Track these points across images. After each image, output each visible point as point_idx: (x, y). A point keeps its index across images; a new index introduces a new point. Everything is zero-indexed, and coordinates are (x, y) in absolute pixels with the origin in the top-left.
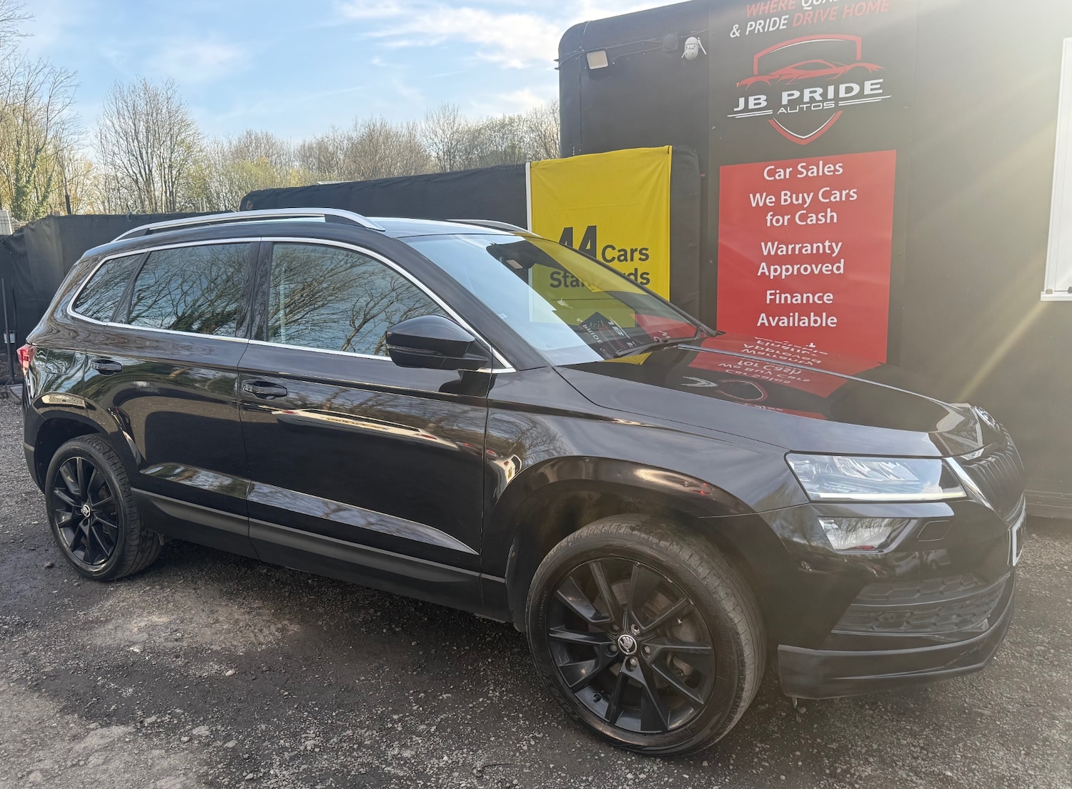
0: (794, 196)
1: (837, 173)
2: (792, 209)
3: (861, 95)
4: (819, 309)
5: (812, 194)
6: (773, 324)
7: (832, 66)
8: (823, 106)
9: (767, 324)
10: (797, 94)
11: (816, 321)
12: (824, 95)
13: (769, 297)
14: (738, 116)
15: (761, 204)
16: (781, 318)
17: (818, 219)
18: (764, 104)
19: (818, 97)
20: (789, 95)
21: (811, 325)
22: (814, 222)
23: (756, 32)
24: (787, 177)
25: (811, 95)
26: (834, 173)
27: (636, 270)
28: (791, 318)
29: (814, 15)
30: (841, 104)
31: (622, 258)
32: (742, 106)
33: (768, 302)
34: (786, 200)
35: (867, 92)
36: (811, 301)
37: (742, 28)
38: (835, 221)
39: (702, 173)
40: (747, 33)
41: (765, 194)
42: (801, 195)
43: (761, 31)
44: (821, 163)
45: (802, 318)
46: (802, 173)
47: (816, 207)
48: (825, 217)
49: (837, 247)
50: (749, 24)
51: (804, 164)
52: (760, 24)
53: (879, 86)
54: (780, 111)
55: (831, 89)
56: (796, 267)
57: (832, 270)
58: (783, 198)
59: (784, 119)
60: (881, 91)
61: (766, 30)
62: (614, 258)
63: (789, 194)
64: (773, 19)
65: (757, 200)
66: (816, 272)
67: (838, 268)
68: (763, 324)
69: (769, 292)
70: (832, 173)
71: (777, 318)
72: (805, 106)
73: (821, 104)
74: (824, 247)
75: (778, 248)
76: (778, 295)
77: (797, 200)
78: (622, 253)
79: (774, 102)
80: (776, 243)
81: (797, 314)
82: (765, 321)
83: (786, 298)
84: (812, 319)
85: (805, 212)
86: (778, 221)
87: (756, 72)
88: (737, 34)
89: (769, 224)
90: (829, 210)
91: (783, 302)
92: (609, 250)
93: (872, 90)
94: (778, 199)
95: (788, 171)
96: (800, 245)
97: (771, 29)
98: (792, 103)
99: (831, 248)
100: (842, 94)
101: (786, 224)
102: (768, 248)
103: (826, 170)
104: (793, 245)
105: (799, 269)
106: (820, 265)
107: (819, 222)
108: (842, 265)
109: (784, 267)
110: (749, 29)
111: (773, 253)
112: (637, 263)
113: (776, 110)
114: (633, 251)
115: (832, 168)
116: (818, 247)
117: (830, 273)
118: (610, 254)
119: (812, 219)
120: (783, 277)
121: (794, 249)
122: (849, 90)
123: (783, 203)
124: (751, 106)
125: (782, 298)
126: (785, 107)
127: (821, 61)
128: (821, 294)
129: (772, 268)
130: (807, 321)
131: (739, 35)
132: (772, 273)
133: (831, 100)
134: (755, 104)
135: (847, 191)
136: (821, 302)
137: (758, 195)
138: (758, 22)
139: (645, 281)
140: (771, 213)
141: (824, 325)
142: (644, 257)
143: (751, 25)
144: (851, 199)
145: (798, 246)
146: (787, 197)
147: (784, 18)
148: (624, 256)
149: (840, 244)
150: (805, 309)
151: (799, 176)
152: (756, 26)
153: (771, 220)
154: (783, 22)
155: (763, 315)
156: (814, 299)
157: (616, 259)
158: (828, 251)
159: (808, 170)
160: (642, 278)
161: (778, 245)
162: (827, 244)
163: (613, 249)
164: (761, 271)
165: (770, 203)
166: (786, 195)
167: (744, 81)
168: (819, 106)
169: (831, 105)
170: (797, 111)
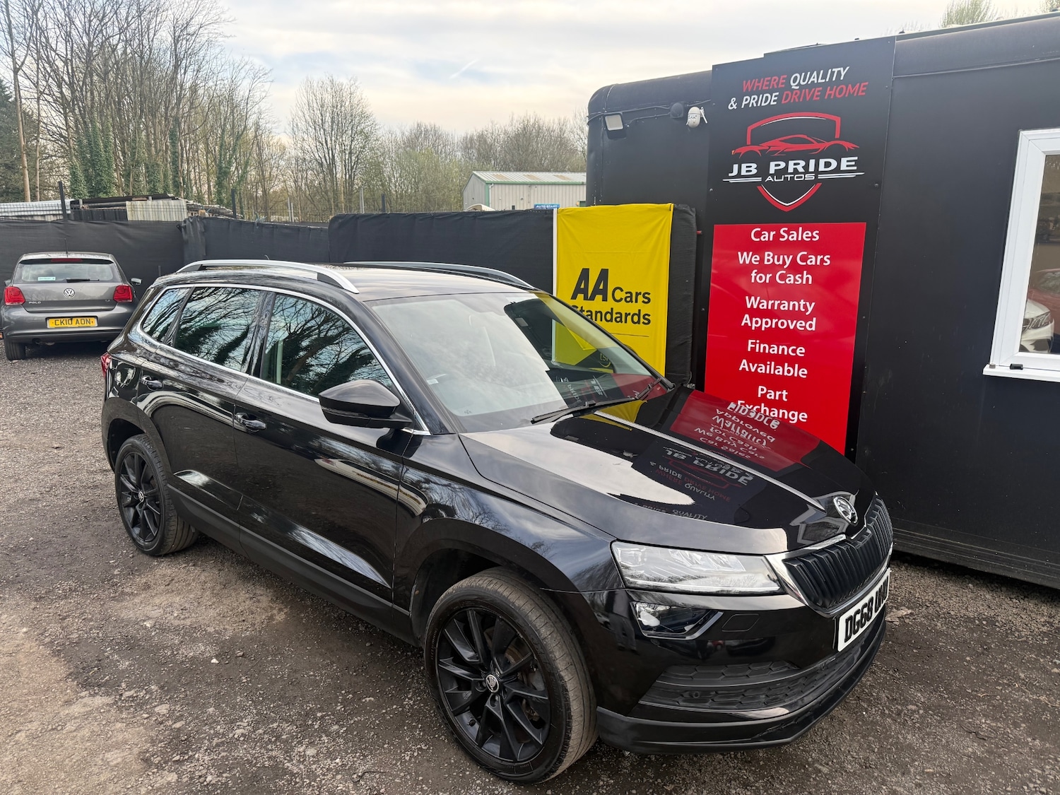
0: (776, 257)
1: (813, 239)
2: (773, 268)
3: (837, 170)
4: (792, 361)
5: (791, 257)
6: (753, 370)
7: (813, 141)
8: (805, 178)
9: (747, 370)
10: (783, 165)
11: (789, 371)
12: (806, 167)
13: (750, 346)
14: (732, 181)
15: (747, 262)
16: (760, 365)
17: (795, 280)
18: (754, 171)
19: (801, 170)
20: (776, 165)
21: (785, 375)
22: (792, 282)
23: (750, 106)
24: (771, 239)
25: (795, 167)
26: (811, 239)
27: (639, 310)
28: (768, 367)
29: (801, 94)
30: (820, 177)
31: (628, 299)
32: (735, 172)
33: (749, 350)
34: (768, 260)
35: (843, 167)
36: (786, 353)
37: (739, 102)
38: (810, 282)
39: (698, 230)
40: (743, 107)
41: (751, 253)
42: (781, 257)
43: (755, 105)
44: (801, 229)
46: (784, 237)
47: (795, 268)
48: (802, 278)
49: (810, 306)
50: (745, 98)
51: (786, 229)
52: (754, 99)
53: (853, 163)
54: (768, 179)
55: (812, 162)
56: (774, 321)
57: (805, 327)
58: (766, 258)
59: (770, 186)
60: (855, 168)
61: (759, 105)
62: (621, 299)
63: (772, 254)
64: (765, 95)
65: (745, 258)
66: (792, 327)
67: (811, 326)
68: (744, 369)
69: (750, 341)
70: (809, 239)
71: (756, 365)
72: (789, 176)
73: (803, 175)
74: (799, 305)
75: (760, 303)
76: (758, 345)
77: (778, 260)
78: (629, 295)
79: (763, 171)
80: (758, 298)
81: (773, 363)
82: (746, 367)
83: (764, 348)
84: (786, 368)
85: (784, 272)
86: (761, 278)
87: (749, 143)
88: (735, 107)
89: (753, 281)
90: (805, 272)
91: (762, 351)
92: (618, 291)
93: (848, 166)
94: (762, 260)
95: (772, 233)
96: (779, 302)
97: (763, 104)
98: (779, 173)
99: (805, 306)
100: (822, 168)
101: (767, 281)
102: (751, 302)
103: (805, 235)
104: (773, 302)
105: (777, 323)
106: (795, 322)
107: (796, 283)
108: (814, 323)
109: (764, 320)
110: (744, 103)
111: (755, 307)
112: (640, 305)
113: (764, 179)
114: (637, 294)
115: (810, 235)
116: (794, 305)
117: (803, 329)
118: (619, 295)
119: (791, 279)
120: (763, 329)
121: (773, 305)
122: (828, 165)
123: (766, 263)
124: (743, 173)
125: (761, 348)
126: (772, 176)
127: (806, 137)
128: (795, 347)
129: (754, 320)
130: (781, 369)
131: (735, 108)
132: (754, 325)
133: (812, 173)
134: (747, 171)
135: (822, 257)
136: (794, 354)
137: (745, 254)
138: (753, 97)
139: (646, 322)
140: (756, 271)
141: (796, 375)
142: (646, 300)
143: (747, 100)
144: (825, 264)
145: (777, 303)
146: (770, 258)
147: (774, 94)
148: (630, 298)
149: (813, 304)
150: (780, 360)
151: (781, 239)
152: (751, 101)
153: (755, 277)
154: (773, 98)
155: (744, 361)
156: (788, 351)
157: (624, 300)
158: (802, 310)
159: (789, 235)
160: (644, 318)
161: (760, 299)
162: (802, 303)
163: (622, 290)
164: (744, 322)
165: (756, 261)
166: (769, 255)
167: (738, 150)
168: (802, 177)
169: (810, 177)
170: (782, 180)
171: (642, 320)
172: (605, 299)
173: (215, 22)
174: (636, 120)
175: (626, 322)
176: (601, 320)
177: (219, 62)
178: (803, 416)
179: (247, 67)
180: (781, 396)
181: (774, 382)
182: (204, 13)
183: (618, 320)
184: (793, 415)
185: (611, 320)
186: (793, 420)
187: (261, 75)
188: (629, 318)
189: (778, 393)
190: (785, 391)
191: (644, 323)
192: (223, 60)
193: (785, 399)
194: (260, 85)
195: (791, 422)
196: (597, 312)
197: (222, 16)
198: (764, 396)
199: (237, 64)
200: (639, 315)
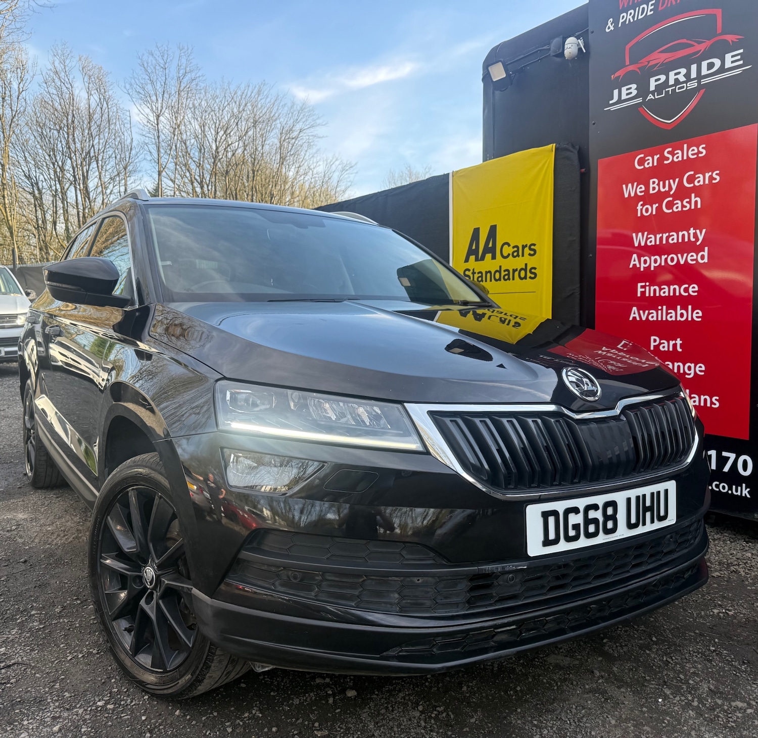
0: (661, 183)
1: (700, 155)
2: (659, 197)
3: (722, 69)
4: (685, 302)
5: (677, 180)
6: (644, 318)
7: (693, 43)
8: (687, 87)
9: (638, 318)
10: (663, 78)
11: (682, 315)
12: (687, 75)
13: (640, 290)
14: (613, 108)
15: (632, 195)
16: (651, 311)
17: (683, 206)
18: (635, 92)
19: (682, 78)
20: (656, 80)
21: (678, 319)
22: (680, 209)
23: (627, 23)
24: (655, 164)
25: (676, 77)
26: (698, 155)
27: (526, 265)
28: (660, 312)
30: (704, 81)
31: (515, 254)
32: (616, 98)
33: (639, 295)
34: (654, 189)
35: (728, 65)
36: (677, 294)
37: (616, 22)
38: (699, 206)
39: (581, 168)
40: (620, 26)
41: (635, 184)
42: (667, 182)
43: (632, 21)
44: (685, 146)
45: (669, 311)
46: (668, 159)
47: (682, 193)
48: (690, 203)
49: (701, 234)
50: (622, 15)
51: (670, 149)
52: (631, 14)
53: (739, 57)
54: (649, 98)
55: (694, 67)
56: (664, 257)
57: (696, 260)
58: (651, 186)
59: (652, 105)
60: (741, 62)
61: (636, 19)
62: (509, 255)
63: (657, 181)
64: (641, 7)
65: (630, 190)
66: (682, 262)
67: (703, 257)
68: (634, 318)
69: (639, 285)
70: (695, 156)
71: (647, 312)
72: (670, 89)
73: (685, 85)
74: (689, 234)
75: (647, 239)
77: (664, 187)
78: (516, 249)
79: (643, 90)
80: (646, 233)
81: (664, 307)
82: (637, 315)
83: (655, 290)
84: (679, 312)
85: (671, 199)
86: (647, 210)
87: (627, 63)
88: (612, 28)
89: (639, 215)
90: (693, 195)
91: (652, 295)
92: (506, 246)
93: (733, 62)
94: (647, 188)
95: (656, 157)
96: (667, 234)
97: (640, 17)
98: (659, 88)
99: (695, 235)
100: (704, 72)
101: (654, 213)
102: (639, 239)
103: (690, 152)
104: (661, 235)
105: (666, 259)
106: (685, 255)
107: (684, 209)
108: (706, 254)
109: (653, 258)
110: (621, 21)
111: (643, 244)
112: (526, 258)
113: (645, 98)
114: (524, 247)
115: (696, 151)
116: (683, 235)
117: (694, 262)
118: (506, 251)
119: (678, 207)
120: (652, 269)
121: (661, 238)
122: (711, 66)
123: (651, 192)
124: (624, 97)
125: (651, 291)
126: (653, 93)
127: (684, 41)
128: (687, 286)
129: (642, 259)
130: (673, 314)
132: (643, 265)
133: (694, 79)
134: (627, 94)
135: (710, 173)
136: (687, 294)
137: (630, 185)
138: (629, 12)
139: (533, 276)
140: (641, 203)
141: (690, 319)
142: (532, 252)
143: (623, 17)
144: (714, 182)
145: (665, 236)
146: (655, 185)
147: (650, 3)
148: (517, 252)
149: (704, 231)
150: (672, 302)
151: (666, 162)
152: (627, 17)
153: (641, 210)
154: (650, 8)
155: (635, 309)
156: (679, 290)
157: (511, 255)
158: (693, 239)
159: (673, 155)
160: (531, 272)
161: (647, 235)
162: (692, 231)
163: (509, 245)
164: (632, 263)
165: (641, 192)
166: (654, 183)
167: (617, 74)
168: (683, 87)
169: (694, 84)
171: (529, 275)
172: (494, 257)
173: (312, 126)
174: (522, 68)
175: (513, 279)
176: (491, 281)
177: (315, 160)
178: (700, 368)
179: (337, 163)
180: (675, 345)
181: (667, 330)
182: (304, 120)
183: (506, 277)
184: (689, 368)
186: (690, 374)
187: (347, 168)
188: (517, 274)
189: (672, 343)
190: (679, 339)
191: (530, 278)
192: (318, 158)
193: (679, 350)
194: (346, 176)
195: (687, 376)
197: (318, 121)
198: (657, 347)
199: (329, 161)
200: (525, 270)
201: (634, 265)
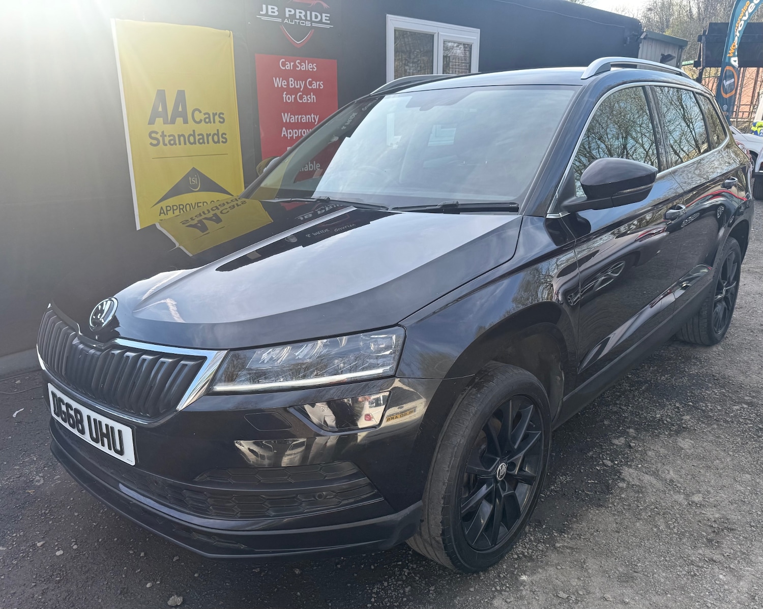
0: (296, 82)
1: (314, 70)
2: (294, 91)
3: (321, 21)
5: (304, 82)
10: (293, 11)
12: (306, 16)
14: (264, 18)
15: (280, 86)
17: (308, 100)
18: (276, 13)
19: (303, 18)
20: (289, 11)
21: (309, 170)
22: (306, 101)
24: (292, 68)
25: (300, 14)
27: (218, 130)
30: (314, 25)
31: (207, 120)
32: (264, 12)
34: (292, 85)
35: (324, 20)
38: (315, 101)
41: (281, 79)
42: (299, 82)
44: (307, 62)
45: (305, 165)
46: (298, 67)
47: (307, 91)
48: (310, 98)
49: (317, 118)
51: (299, 61)
53: (328, 19)
54: (285, 21)
55: (308, 13)
56: (300, 131)
58: (290, 83)
59: (287, 27)
60: (329, 22)
62: (201, 121)
65: (277, 82)
70: (312, 70)
72: (297, 21)
74: (311, 117)
75: (290, 118)
77: (297, 85)
78: (207, 116)
79: (282, 14)
80: (289, 114)
85: (301, 93)
86: (289, 98)
89: (285, 101)
90: (312, 94)
92: (197, 113)
95: (292, 64)
99: (314, 118)
100: (313, 18)
101: (293, 101)
102: (286, 118)
103: (309, 67)
104: (297, 116)
109: (294, 131)
111: (288, 121)
112: (218, 126)
113: (283, 20)
114: (214, 115)
115: (312, 67)
116: (309, 118)
118: (198, 116)
119: (305, 99)
120: (294, 138)
121: (298, 118)
122: (316, 16)
123: (291, 87)
124: (270, 13)
126: (288, 19)
129: (289, 131)
132: (289, 135)
133: (309, 21)
134: (272, 12)
135: (319, 82)
137: (278, 79)
139: (224, 140)
140: (285, 93)
141: (315, 169)
142: (222, 120)
144: (321, 88)
145: (300, 117)
146: (292, 83)
149: (318, 116)
151: (297, 69)
153: (286, 97)
157: (203, 121)
158: (313, 121)
159: (301, 65)
163: (200, 112)
164: (283, 133)
165: (284, 85)
166: (292, 81)
168: (304, 23)
169: (308, 24)
170: (294, 23)
171: (221, 139)
172: (186, 121)
175: (208, 143)
176: (185, 144)
183: (201, 141)
185: (195, 143)
188: (210, 138)
191: (222, 142)
196: (179, 136)
200: (218, 135)
201: (284, 135)
